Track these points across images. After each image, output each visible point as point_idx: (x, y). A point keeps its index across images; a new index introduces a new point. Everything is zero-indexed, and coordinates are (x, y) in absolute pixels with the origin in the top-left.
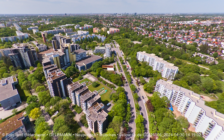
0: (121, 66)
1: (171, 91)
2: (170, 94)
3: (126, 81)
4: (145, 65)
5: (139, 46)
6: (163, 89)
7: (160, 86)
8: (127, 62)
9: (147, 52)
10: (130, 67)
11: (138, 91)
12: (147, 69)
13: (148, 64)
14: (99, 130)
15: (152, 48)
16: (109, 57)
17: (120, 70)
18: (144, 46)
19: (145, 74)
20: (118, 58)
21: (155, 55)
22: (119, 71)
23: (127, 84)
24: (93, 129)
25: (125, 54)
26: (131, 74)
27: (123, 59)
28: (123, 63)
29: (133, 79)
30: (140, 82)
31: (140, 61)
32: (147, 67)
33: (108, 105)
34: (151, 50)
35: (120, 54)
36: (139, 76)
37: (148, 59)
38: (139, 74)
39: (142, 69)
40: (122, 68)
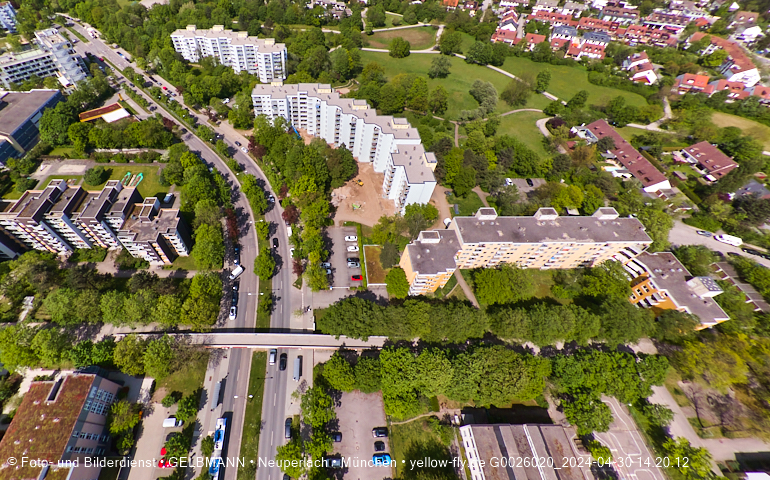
0: (145, 96)
1: (285, 100)
2: (285, 108)
3: (180, 128)
4: (209, 64)
5: (167, 13)
6: (270, 104)
7: (263, 100)
8: (156, 77)
9: (200, 27)
10: (173, 89)
11: (222, 137)
12: (219, 74)
13: (218, 63)
14: (177, 250)
15: (209, 10)
16: (85, 80)
17: (148, 108)
18: (181, 10)
19: (219, 90)
20: (120, 75)
21: (222, 27)
22: (147, 111)
23: (187, 134)
24: (164, 257)
25: (134, 54)
26: (184, 106)
27: (139, 71)
28: (145, 85)
29: (196, 115)
30: (216, 115)
31: (192, 61)
32: (216, 71)
33: (166, 199)
34: (208, 16)
35: (119, 59)
36: (207, 100)
37: (211, 46)
38: (205, 95)
39: (206, 78)
40: (149, 100)
